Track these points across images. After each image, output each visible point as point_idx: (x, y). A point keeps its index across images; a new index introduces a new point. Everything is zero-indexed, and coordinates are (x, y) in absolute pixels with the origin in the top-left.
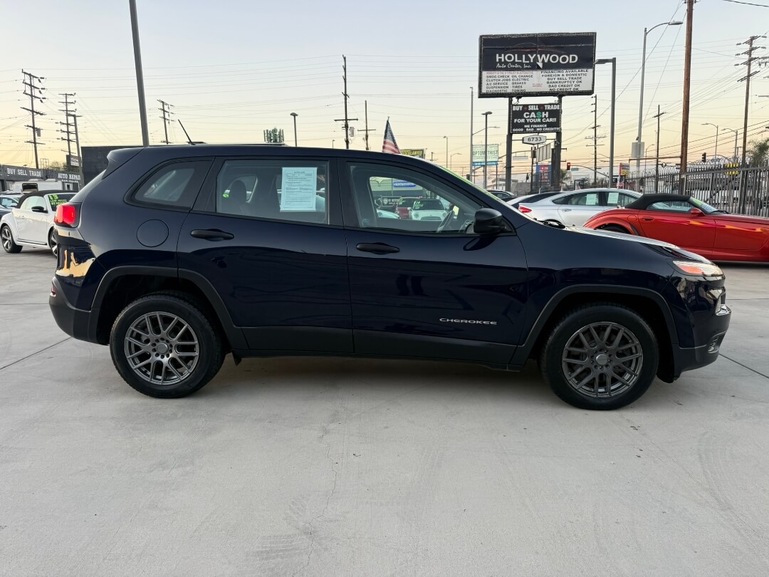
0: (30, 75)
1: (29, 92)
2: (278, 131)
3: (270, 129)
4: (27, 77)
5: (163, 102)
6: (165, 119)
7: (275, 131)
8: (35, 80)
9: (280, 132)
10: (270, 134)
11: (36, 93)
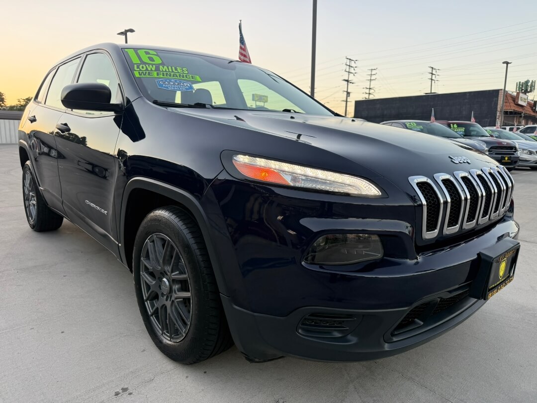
0: (350, 59)
1: (347, 70)
2: (531, 82)
3: (523, 81)
4: (348, 60)
5: (432, 68)
6: (432, 80)
7: (527, 82)
8: (353, 62)
9: (532, 83)
10: (522, 86)
11: (352, 70)
